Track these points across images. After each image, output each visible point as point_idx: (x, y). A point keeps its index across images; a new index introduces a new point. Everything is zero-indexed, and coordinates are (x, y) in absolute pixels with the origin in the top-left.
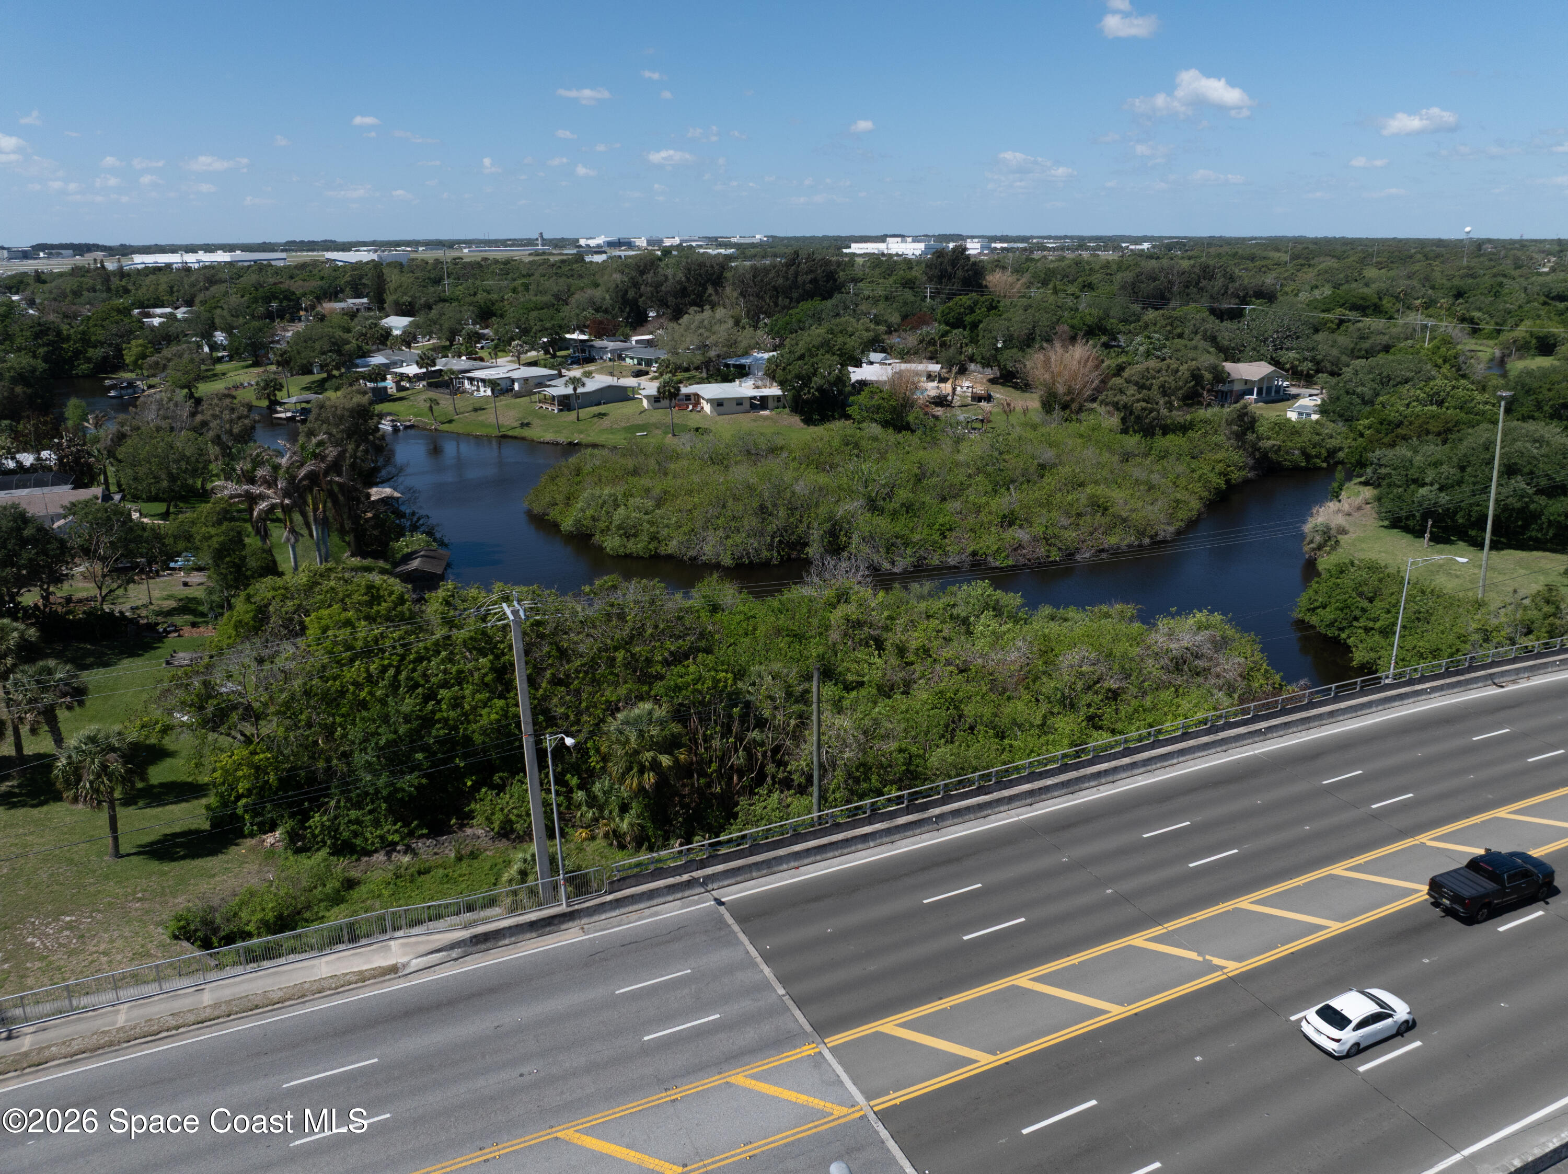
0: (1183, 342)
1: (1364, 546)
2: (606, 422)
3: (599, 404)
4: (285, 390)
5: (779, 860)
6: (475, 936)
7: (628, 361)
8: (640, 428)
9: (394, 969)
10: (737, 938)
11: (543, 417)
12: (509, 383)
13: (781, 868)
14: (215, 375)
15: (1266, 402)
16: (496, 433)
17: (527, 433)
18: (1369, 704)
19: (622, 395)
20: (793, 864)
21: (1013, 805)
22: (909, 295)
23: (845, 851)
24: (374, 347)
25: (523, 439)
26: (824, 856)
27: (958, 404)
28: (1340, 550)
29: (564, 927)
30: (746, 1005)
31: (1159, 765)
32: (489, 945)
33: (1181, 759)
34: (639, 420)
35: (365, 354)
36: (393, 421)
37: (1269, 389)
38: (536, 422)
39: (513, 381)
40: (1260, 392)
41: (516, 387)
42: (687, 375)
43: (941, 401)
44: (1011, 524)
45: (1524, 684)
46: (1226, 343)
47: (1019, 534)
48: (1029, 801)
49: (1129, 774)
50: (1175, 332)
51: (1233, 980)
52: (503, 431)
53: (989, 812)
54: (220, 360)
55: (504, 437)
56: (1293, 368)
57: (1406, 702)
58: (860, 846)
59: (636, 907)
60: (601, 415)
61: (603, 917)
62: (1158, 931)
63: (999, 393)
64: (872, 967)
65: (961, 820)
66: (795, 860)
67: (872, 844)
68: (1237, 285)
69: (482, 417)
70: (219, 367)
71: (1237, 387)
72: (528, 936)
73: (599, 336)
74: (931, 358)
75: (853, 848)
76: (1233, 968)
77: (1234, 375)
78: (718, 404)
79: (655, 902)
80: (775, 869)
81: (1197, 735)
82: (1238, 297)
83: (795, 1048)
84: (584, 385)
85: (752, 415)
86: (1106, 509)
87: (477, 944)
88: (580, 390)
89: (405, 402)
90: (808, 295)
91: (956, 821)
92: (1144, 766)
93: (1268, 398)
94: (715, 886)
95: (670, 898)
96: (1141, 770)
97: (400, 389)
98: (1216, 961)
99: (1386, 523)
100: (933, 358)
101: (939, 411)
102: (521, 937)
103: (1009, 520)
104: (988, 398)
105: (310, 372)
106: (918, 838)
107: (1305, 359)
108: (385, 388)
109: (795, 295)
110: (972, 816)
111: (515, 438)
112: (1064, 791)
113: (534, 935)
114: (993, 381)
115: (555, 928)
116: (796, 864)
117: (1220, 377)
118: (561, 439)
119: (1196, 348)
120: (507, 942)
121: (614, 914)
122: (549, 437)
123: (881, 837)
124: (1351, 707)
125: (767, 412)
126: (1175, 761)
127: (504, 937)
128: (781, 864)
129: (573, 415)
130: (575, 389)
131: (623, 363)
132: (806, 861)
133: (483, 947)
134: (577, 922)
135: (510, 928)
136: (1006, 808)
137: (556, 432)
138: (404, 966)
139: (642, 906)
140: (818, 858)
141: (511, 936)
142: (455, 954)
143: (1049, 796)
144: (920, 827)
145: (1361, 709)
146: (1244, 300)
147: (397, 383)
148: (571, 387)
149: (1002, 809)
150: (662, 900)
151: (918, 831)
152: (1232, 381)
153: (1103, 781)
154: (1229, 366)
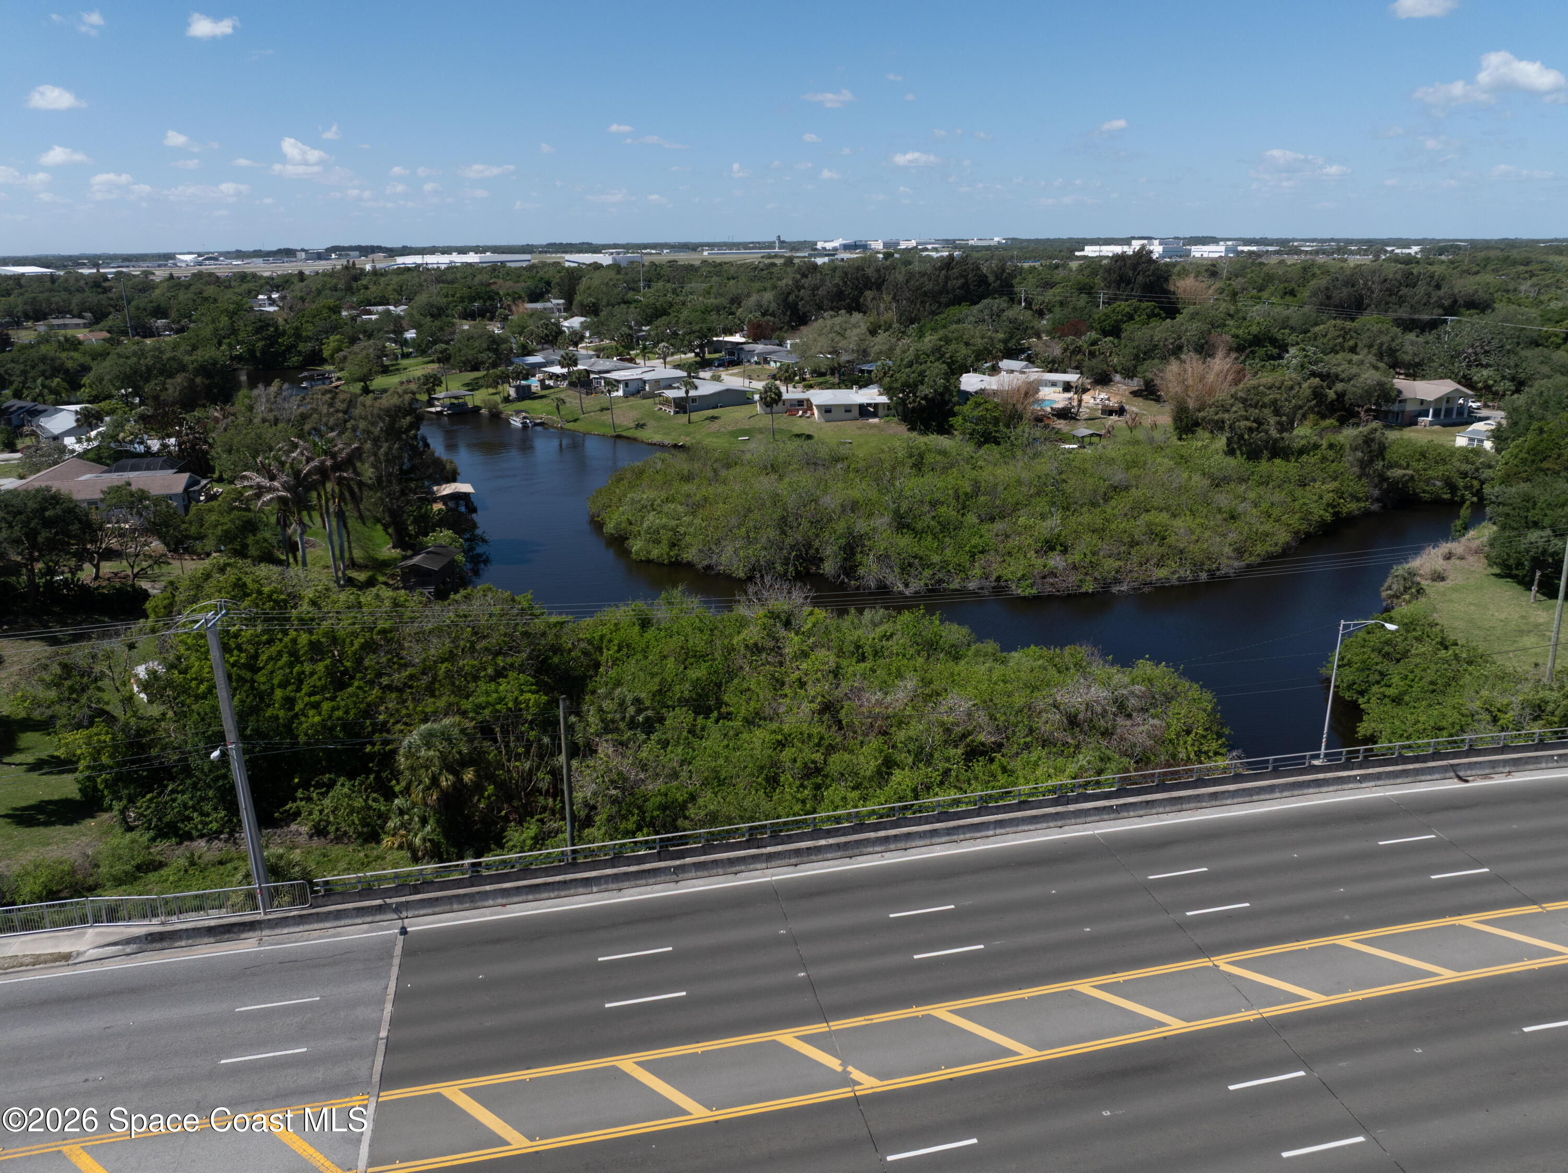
0: (1350, 356)
1: (1455, 596)
2: (715, 426)
3: (716, 407)
4: (444, 385)
5: (485, 895)
6: (151, 934)
7: (772, 364)
8: (744, 432)
9: (67, 957)
10: (389, 970)
11: (660, 419)
12: (641, 384)
13: (486, 904)
14: (398, 370)
15: (1444, 425)
16: (611, 432)
17: (641, 434)
18: (1272, 789)
19: (739, 398)
20: (500, 901)
21: (773, 864)
22: (1083, 300)
23: (563, 893)
24: (539, 347)
25: (635, 439)
26: (537, 896)
27: (1086, 416)
28: (1423, 600)
29: (243, 936)
30: (341, 1043)
31: (968, 836)
32: (165, 944)
33: (998, 831)
34: (746, 425)
35: (530, 353)
36: (524, 418)
37: (1449, 412)
38: (651, 423)
39: (645, 382)
40: (1437, 414)
41: (647, 388)
42: (821, 380)
43: (1065, 414)
44: (1052, 549)
45: (1499, 781)
46: (1407, 358)
47: (1056, 561)
48: (793, 861)
49: (928, 842)
50: (1346, 345)
51: (857, 1101)
52: (619, 431)
53: (743, 868)
54: (406, 356)
55: (619, 437)
56: (1488, 388)
57: (1324, 789)
58: (581, 890)
59: (321, 925)
60: (714, 418)
61: (286, 931)
62: (820, 1028)
63: (1134, 407)
64: (489, 1022)
65: (706, 873)
66: (503, 897)
67: (595, 889)
68: (1441, 293)
69: (606, 417)
70: (404, 362)
71: (1410, 407)
72: (206, 940)
73: (756, 339)
74: (1077, 368)
75: (572, 891)
76: (868, 1084)
77: (1407, 394)
78: (827, 410)
79: (342, 923)
80: (480, 904)
81: (1040, 805)
82: (1441, 306)
83: (346, 1096)
84: (696, 388)
85: (860, 423)
86: (1164, 538)
87: (152, 942)
88: (692, 393)
89: (544, 400)
90: (957, 301)
91: (700, 874)
92: (949, 834)
93: (1448, 421)
94: (410, 914)
95: (359, 921)
96: (944, 839)
97: (544, 387)
98: (856, 1074)
99: (1496, 570)
100: (1078, 368)
101: (1061, 424)
102: (198, 941)
103: (1050, 545)
104: (1121, 411)
105: (478, 370)
106: (649, 888)
107: (1503, 378)
108: (529, 386)
109: (944, 300)
110: (720, 871)
111: (628, 438)
112: (840, 854)
113: (212, 940)
114: (1135, 394)
115: (234, 936)
116: (504, 901)
117: (1389, 396)
118: (668, 441)
119: (1362, 362)
120: (183, 943)
121: (297, 929)
122: (657, 438)
123: (606, 883)
124: (1244, 790)
125: (876, 420)
126: (991, 833)
127: (181, 938)
128: (486, 899)
129: (683, 418)
130: (687, 392)
131: (766, 366)
132: (515, 899)
133: (159, 945)
134: (258, 933)
135: (187, 930)
136: (764, 865)
137: (666, 434)
138: (79, 954)
139: (327, 925)
140: (530, 897)
141: (188, 938)
142: (129, 949)
143: (820, 857)
144: (655, 876)
145: (1258, 794)
146: (1452, 309)
147: (542, 381)
148: (684, 389)
149: (759, 866)
150: (350, 921)
151: (651, 881)
152: (1404, 401)
153: (892, 847)
154: (1400, 383)
